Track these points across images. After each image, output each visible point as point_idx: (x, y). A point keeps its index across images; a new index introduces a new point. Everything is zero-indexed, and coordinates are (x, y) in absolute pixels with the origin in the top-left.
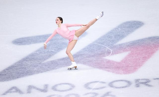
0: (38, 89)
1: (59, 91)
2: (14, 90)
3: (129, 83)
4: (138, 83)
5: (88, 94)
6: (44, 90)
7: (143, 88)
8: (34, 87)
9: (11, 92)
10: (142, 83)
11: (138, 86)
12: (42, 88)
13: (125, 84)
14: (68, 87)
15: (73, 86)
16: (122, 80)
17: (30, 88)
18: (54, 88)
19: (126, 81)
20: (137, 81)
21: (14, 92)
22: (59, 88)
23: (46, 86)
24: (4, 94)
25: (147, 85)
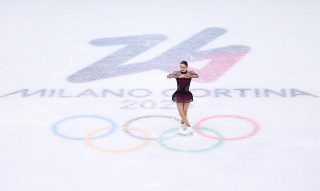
0: (113, 93)
1: (135, 96)
2: (88, 93)
3: (208, 92)
4: (218, 93)
5: (165, 101)
6: (120, 95)
7: (222, 98)
8: (110, 91)
9: (86, 95)
10: (222, 93)
11: (217, 96)
12: (118, 92)
13: (204, 93)
14: (145, 93)
15: (150, 93)
16: (201, 89)
17: (105, 92)
18: (130, 93)
19: (205, 90)
20: (217, 90)
21: (88, 94)
22: (135, 93)
23: (122, 91)
24: (78, 96)
25: (227, 95)
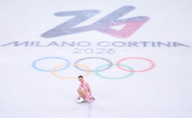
0: (68, 44)
1: (81, 46)
2: (54, 44)
3: (125, 44)
4: (130, 44)
5: (99, 49)
6: (72, 45)
7: (133, 47)
8: (66, 43)
9: (52, 45)
10: (133, 44)
11: (130, 46)
12: (71, 43)
13: (122, 44)
14: (87, 44)
15: (90, 44)
16: (120, 42)
17: (64, 43)
18: (78, 44)
19: (122, 42)
20: (129, 43)
21: (54, 45)
22: (81, 44)
23: (74, 43)
24: (48, 46)
25: (135, 46)
